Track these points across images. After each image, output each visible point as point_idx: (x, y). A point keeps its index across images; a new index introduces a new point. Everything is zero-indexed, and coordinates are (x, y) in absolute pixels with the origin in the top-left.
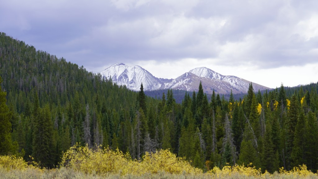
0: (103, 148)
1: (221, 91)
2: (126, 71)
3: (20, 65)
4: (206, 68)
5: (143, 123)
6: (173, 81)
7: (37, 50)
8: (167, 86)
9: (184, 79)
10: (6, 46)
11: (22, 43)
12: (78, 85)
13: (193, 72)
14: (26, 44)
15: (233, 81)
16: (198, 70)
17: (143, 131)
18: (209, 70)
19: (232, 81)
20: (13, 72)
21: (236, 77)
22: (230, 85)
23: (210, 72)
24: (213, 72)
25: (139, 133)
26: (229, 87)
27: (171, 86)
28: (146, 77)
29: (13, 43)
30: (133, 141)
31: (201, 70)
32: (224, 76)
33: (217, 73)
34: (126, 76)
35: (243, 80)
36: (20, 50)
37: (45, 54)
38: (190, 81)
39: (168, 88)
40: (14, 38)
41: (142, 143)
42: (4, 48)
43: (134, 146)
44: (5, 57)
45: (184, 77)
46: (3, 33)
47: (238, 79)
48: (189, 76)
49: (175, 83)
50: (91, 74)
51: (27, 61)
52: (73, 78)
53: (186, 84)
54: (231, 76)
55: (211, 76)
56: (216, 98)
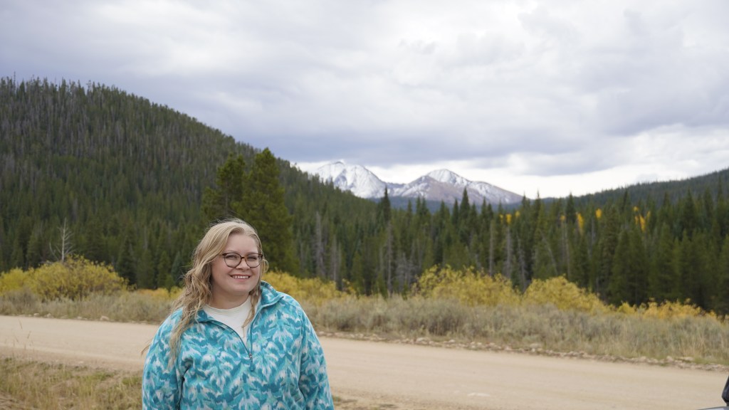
0: (474, 272)
1: (494, 199)
2: (344, 171)
3: (217, 160)
4: (447, 170)
5: (395, 239)
6: (405, 186)
7: (236, 141)
8: (398, 192)
9: (419, 184)
10: (197, 135)
11: (217, 132)
12: (291, 187)
13: (432, 176)
14: (223, 133)
15: (483, 189)
16: (438, 172)
17: (395, 249)
18: (451, 173)
19: (481, 188)
20: (207, 168)
21: (486, 183)
22: (478, 193)
23: (453, 177)
24: (458, 175)
25: (390, 252)
26: (477, 196)
27: (402, 193)
28: (371, 180)
29: (206, 131)
30: (382, 261)
31: (442, 173)
32: (471, 182)
33: (462, 178)
34: (344, 179)
35: (496, 187)
36: (216, 141)
37: (248, 146)
38: (427, 187)
39: (398, 195)
40: (208, 125)
41: (394, 265)
42: (195, 137)
43: (382, 268)
44: (197, 149)
45: (419, 181)
46: (194, 119)
47: (490, 185)
48: (427, 179)
49: (407, 189)
50: (306, 174)
51: (225, 154)
52: (285, 179)
53: (422, 191)
54: (481, 182)
55: (455, 181)
56: (487, 208)
